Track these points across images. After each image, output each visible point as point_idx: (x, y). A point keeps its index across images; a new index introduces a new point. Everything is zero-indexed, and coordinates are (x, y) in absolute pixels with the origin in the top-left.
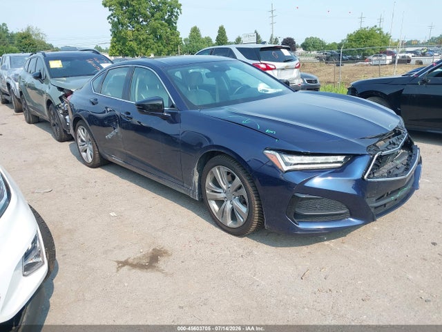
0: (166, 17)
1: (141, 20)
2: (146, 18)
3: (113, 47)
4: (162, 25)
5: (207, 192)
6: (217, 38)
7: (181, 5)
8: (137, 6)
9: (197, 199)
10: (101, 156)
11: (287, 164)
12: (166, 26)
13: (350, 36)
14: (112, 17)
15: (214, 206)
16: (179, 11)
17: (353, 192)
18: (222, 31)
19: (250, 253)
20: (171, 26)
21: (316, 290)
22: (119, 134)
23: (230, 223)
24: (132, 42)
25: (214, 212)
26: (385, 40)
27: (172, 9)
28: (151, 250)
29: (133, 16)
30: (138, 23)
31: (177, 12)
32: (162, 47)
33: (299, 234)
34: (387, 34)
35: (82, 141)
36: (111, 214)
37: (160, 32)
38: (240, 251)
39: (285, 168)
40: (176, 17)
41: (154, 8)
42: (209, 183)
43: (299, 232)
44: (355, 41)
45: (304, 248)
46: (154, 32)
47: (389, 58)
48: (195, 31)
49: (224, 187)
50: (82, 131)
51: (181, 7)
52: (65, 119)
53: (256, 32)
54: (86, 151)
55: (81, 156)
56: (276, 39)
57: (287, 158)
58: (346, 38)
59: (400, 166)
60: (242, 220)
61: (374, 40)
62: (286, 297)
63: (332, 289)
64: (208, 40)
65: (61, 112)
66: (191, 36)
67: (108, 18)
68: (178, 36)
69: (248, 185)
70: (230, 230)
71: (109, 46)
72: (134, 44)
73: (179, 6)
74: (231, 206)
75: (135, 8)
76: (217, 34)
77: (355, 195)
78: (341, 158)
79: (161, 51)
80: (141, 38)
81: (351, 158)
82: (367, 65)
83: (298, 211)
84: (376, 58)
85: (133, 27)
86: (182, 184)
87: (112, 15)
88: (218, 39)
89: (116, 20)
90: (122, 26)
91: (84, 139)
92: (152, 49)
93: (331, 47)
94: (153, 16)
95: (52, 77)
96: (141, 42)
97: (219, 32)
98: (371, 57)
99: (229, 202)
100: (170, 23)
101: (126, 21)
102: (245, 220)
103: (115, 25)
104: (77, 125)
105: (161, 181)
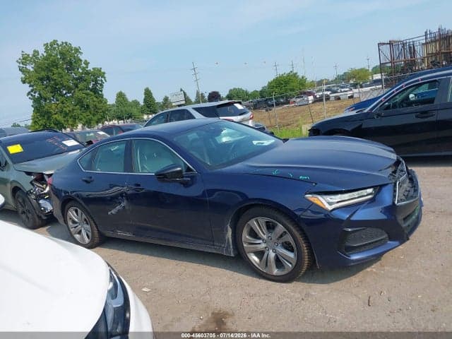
0: (90, 87)
1: (64, 92)
2: (69, 89)
3: (35, 122)
4: (87, 94)
5: (245, 245)
6: (145, 99)
7: (104, 73)
8: (60, 79)
9: (232, 255)
10: (101, 234)
11: (330, 204)
12: (92, 95)
13: (270, 83)
14: (32, 93)
15: (254, 259)
16: (103, 79)
17: (384, 217)
18: (148, 93)
19: (308, 295)
20: (97, 95)
21: (388, 312)
22: (127, 208)
23: (275, 271)
24: (56, 116)
25: (255, 264)
26: (302, 82)
27: (96, 78)
28: (210, 315)
29: (55, 90)
30: (63, 95)
31: (102, 81)
32: (91, 116)
33: (353, 266)
34: (303, 77)
35: (74, 222)
36: (144, 290)
37: (86, 101)
38: (297, 295)
39: (330, 208)
40: (101, 85)
41: (77, 79)
42: (245, 236)
43: (352, 264)
44: (276, 87)
45: (353, 278)
46: (80, 102)
47: (311, 98)
48: (121, 96)
49: (265, 237)
50: (74, 212)
51: (105, 75)
52: (39, 204)
53: (181, 90)
54: (80, 233)
55: (74, 238)
56: (202, 94)
57: (329, 198)
58: (266, 85)
59: (408, 189)
60: (290, 265)
61: (292, 84)
62: (367, 325)
63: (401, 308)
64: (136, 103)
65: (33, 197)
66: (117, 101)
67: (29, 94)
68: (106, 103)
69: (294, 230)
70: (278, 278)
71: (30, 123)
72: (60, 118)
73: (103, 75)
74: (274, 254)
75: (57, 81)
76: (143, 96)
77: (386, 220)
78: (370, 191)
79: (90, 120)
80: (67, 110)
81: (378, 188)
82: (293, 107)
83: (348, 244)
84: (298, 100)
85: (58, 101)
86: (212, 243)
87: (32, 91)
88: (145, 101)
89: (37, 95)
90: (45, 101)
91: (76, 220)
92: (81, 119)
93: (254, 95)
94: (77, 87)
95: (14, 163)
96: (66, 114)
97: (145, 94)
98: (294, 99)
99: (271, 251)
100: (96, 92)
101: (50, 95)
102: (294, 264)
103: (36, 101)
104: (67, 207)
105: (184, 246)
